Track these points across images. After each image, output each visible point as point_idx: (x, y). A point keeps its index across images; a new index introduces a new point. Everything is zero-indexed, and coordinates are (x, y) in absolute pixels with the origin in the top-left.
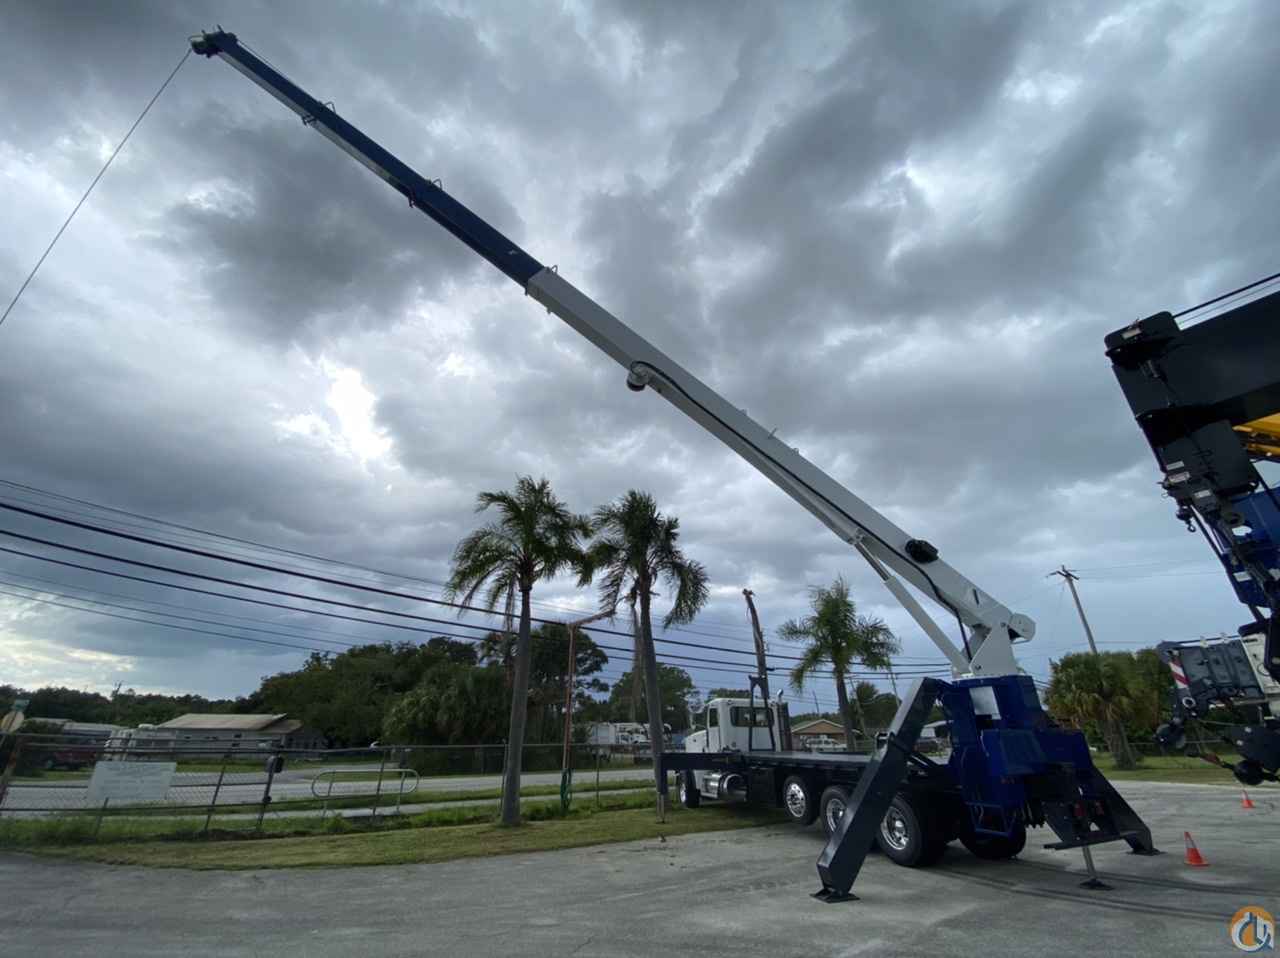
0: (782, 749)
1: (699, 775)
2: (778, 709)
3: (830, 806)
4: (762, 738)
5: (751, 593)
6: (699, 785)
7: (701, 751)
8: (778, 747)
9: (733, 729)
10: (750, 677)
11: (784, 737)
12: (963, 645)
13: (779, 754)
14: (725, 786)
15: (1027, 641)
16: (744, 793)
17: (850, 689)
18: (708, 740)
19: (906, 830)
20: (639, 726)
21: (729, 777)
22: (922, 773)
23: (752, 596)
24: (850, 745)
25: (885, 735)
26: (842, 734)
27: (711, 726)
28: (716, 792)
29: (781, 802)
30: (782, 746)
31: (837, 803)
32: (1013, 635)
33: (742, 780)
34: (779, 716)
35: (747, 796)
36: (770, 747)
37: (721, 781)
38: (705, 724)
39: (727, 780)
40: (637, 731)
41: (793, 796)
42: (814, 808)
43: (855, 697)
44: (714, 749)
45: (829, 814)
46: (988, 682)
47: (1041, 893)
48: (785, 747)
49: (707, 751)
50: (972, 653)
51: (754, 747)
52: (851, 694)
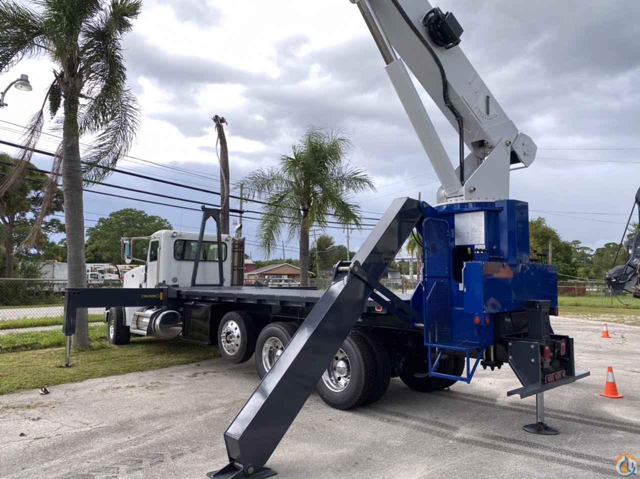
0: (232, 285)
1: (130, 312)
2: (234, 245)
3: (267, 345)
4: (209, 273)
5: (223, 120)
6: (129, 321)
7: (137, 287)
8: (227, 282)
9: (176, 264)
10: (204, 209)
11: (236, 273)
12: (458, 165)
13: (227, 289)
14: (158, 322)
15: (526, 167)
16: (181, 328)
17: (312, 242)
18: (146, 275)
19: (349, 370)
20: (112, 267)
21: (165, 313)
22: (379, 310)
23: (223, 124)
24: (304, 281)
25: (348, 264)
26: (299, 275)
27: (151, 260)
28: (146, 328)
29: (214, 340)
30: (232, 281)
31: (276, 341)
32: (514, 159)
33: (180, 317)
34: (233, 251)
35: (183, 331)
36: (218, 283)
37: (153, 317)
38: (146, 260)
39: (161, 315)
40: (110, 271)
41: (228, 333)
42: (250, 346)
43: (316, 246)
44: (151, 285)
45: (265, 354)
46: (479, 207)
47: (489, 441)
48: (235, 283)
49: (144, 287)
50: (466, 174)
51: (197, 282)
52: (313, 244)
